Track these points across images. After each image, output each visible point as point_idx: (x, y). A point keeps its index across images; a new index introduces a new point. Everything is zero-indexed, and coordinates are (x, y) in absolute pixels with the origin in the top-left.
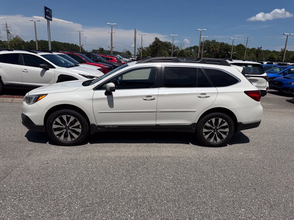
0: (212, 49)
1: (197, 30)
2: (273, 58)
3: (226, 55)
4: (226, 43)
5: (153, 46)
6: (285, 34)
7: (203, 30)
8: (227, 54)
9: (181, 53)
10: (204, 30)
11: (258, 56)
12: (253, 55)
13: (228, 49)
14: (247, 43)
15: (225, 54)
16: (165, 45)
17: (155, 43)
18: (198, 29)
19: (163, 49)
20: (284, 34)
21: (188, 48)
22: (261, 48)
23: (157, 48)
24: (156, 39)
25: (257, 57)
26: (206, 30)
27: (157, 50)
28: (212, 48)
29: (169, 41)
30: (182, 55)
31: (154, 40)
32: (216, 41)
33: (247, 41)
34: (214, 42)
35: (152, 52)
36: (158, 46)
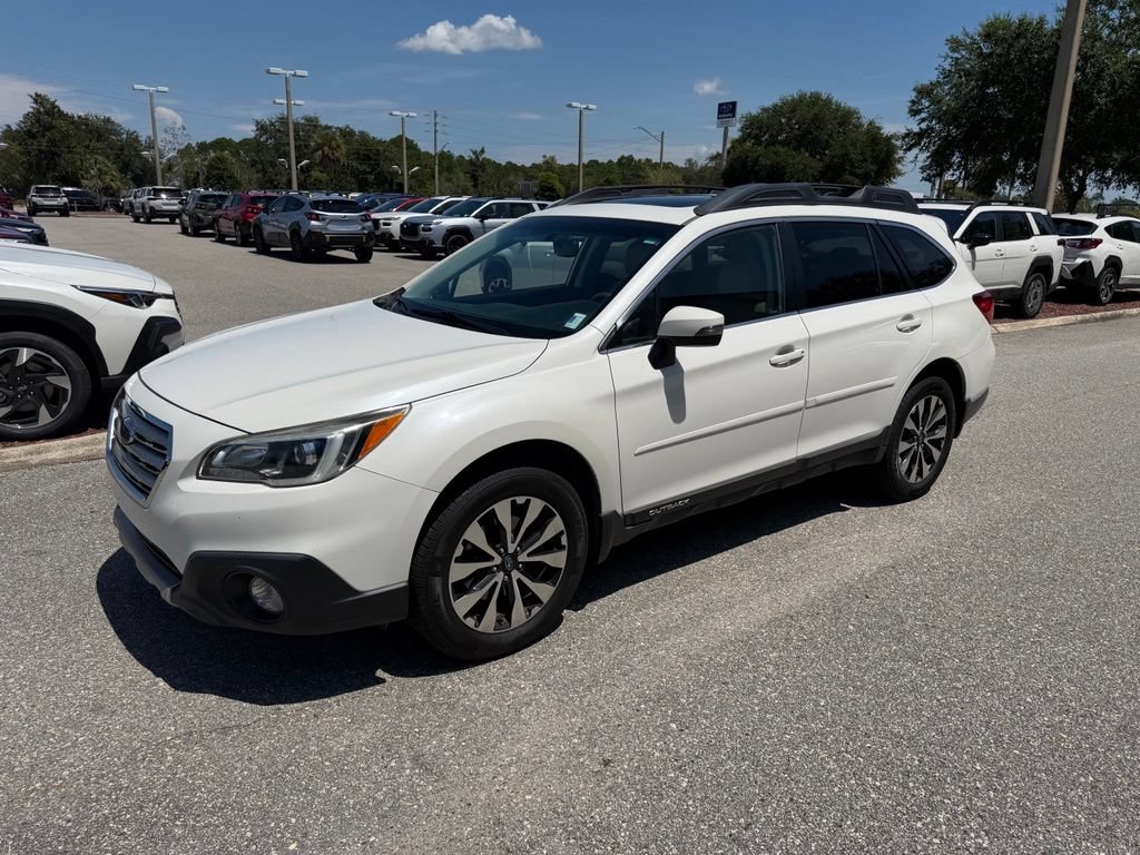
0: (320, 152)
1: (268, 72)
2: (552, 189)
3: (371, 178)
4: (361, 129)
5: (30, 134)
6: (574, 104)
7: (295, 75)
8: (370, 173)
9: (219, 169)
10: (299, 72)
11: (479, 182)
12: (462, 178)
13: (371, 155)
14: (436, 132)
15: (365, 172)
16: (91, 132)
17: (38, 121)
18: (273, 70)
19: (87, 147)
20: (570, 106)
21: (189, 146)
22: (483, 151)
23: (52, 142)
24: (36, 101)
25: (475, 186)
26: (305, 73)
27: (54, 154)
28: (317, 150)
29: (103, 114)
30: (222, 178)
31: (28, 106)
32: (323, 122)
33: (435, 124)
34: (316, 126)
35: (31, 164)
36: (58, 136)
